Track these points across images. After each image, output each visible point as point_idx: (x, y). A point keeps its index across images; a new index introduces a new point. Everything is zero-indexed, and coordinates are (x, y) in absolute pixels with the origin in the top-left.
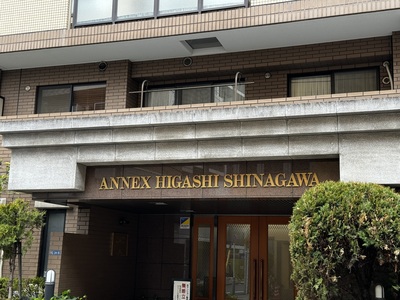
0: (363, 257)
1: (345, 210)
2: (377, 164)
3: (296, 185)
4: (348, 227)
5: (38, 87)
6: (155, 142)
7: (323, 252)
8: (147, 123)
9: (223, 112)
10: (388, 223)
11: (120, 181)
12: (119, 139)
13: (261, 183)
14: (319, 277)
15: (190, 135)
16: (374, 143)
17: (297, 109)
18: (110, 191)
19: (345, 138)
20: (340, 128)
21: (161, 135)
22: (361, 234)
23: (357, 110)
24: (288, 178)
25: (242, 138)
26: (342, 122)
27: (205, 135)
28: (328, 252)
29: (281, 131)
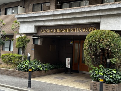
0: (101, 51)
1: (97, 38)
2: (111, 24)
3: (90, 31)
4: (97, 43)
5: (33, 4)
6: (53, 20)
7: (90, 50)
8: (50, 14)
9: (69, 10)
10: (108, 41)
11: (45, 31)
12: (44, 19)
13: (81, 31)
14: (89, 56)
15: (61, 17)
16: (111, 18)
17: (89, 9)
18: (43, 33)
19: (102, 17)
20: (101, 14)
21: (54, 17)
22: (100, 45)
23: (105, 8)
24: (88, 29)
25: (75, 18)
26: (101, 12)
27: (65, 17)
28: (92, 49)
29: (85, 15)
